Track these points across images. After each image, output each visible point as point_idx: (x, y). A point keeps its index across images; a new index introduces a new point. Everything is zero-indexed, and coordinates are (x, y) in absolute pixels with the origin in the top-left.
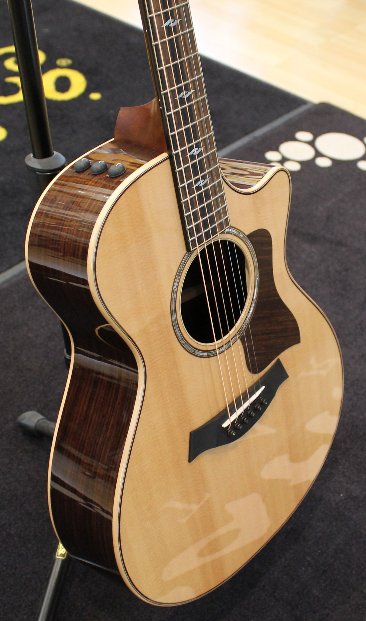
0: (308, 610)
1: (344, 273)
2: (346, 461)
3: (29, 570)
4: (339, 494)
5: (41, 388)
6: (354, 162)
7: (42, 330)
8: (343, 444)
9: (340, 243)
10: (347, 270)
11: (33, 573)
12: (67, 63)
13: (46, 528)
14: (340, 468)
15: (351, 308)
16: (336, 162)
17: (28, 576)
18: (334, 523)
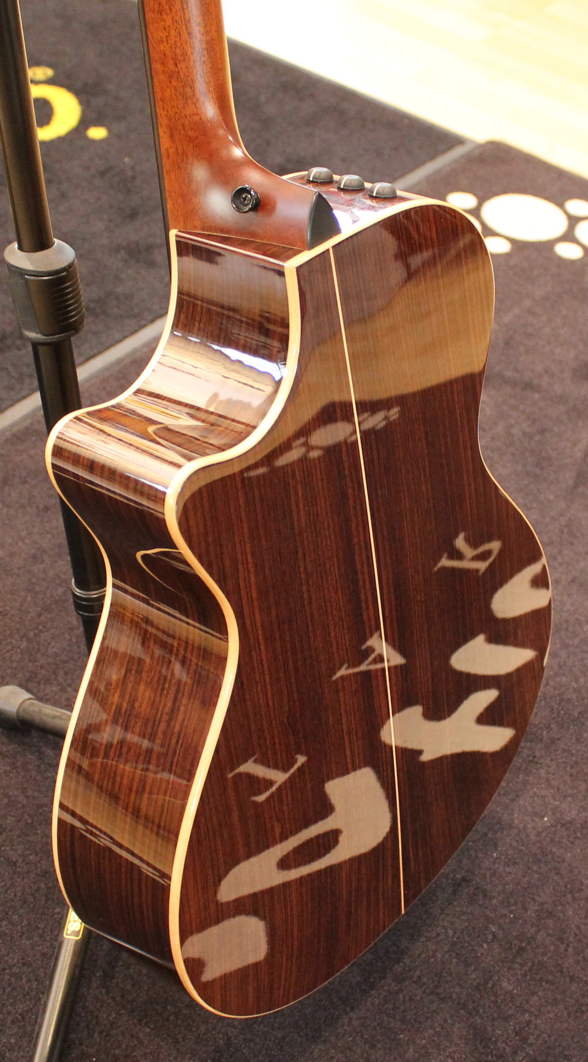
0: (496, 1015)
1: (537, 438)
2: (552, 760)
3: (16, 960)
4: (543, 817)
5: (24, 645)
6: (548, 245)
7: (20, 543)
8: (545, 733)
9: (528, 386)
10: (542, 431)
11: (24, 964)
12: (45, 74)
13: (43, 886)
14: (543, 772)
15: (552, 497)
16: (518, 245)
17: (15, 970)
18: (535, 868)
